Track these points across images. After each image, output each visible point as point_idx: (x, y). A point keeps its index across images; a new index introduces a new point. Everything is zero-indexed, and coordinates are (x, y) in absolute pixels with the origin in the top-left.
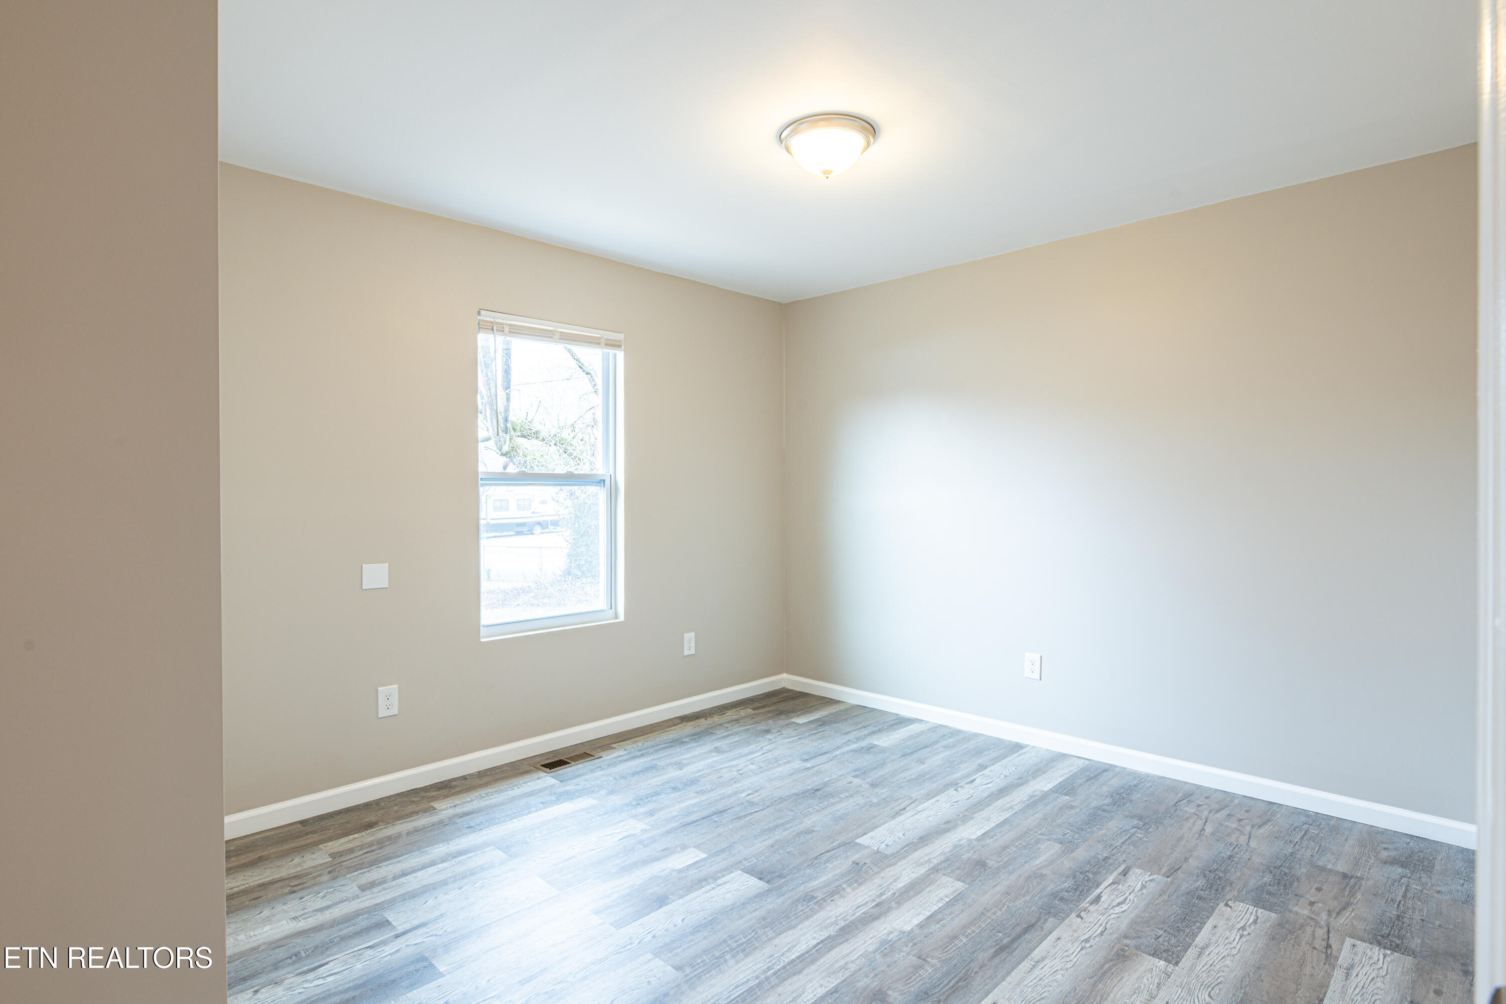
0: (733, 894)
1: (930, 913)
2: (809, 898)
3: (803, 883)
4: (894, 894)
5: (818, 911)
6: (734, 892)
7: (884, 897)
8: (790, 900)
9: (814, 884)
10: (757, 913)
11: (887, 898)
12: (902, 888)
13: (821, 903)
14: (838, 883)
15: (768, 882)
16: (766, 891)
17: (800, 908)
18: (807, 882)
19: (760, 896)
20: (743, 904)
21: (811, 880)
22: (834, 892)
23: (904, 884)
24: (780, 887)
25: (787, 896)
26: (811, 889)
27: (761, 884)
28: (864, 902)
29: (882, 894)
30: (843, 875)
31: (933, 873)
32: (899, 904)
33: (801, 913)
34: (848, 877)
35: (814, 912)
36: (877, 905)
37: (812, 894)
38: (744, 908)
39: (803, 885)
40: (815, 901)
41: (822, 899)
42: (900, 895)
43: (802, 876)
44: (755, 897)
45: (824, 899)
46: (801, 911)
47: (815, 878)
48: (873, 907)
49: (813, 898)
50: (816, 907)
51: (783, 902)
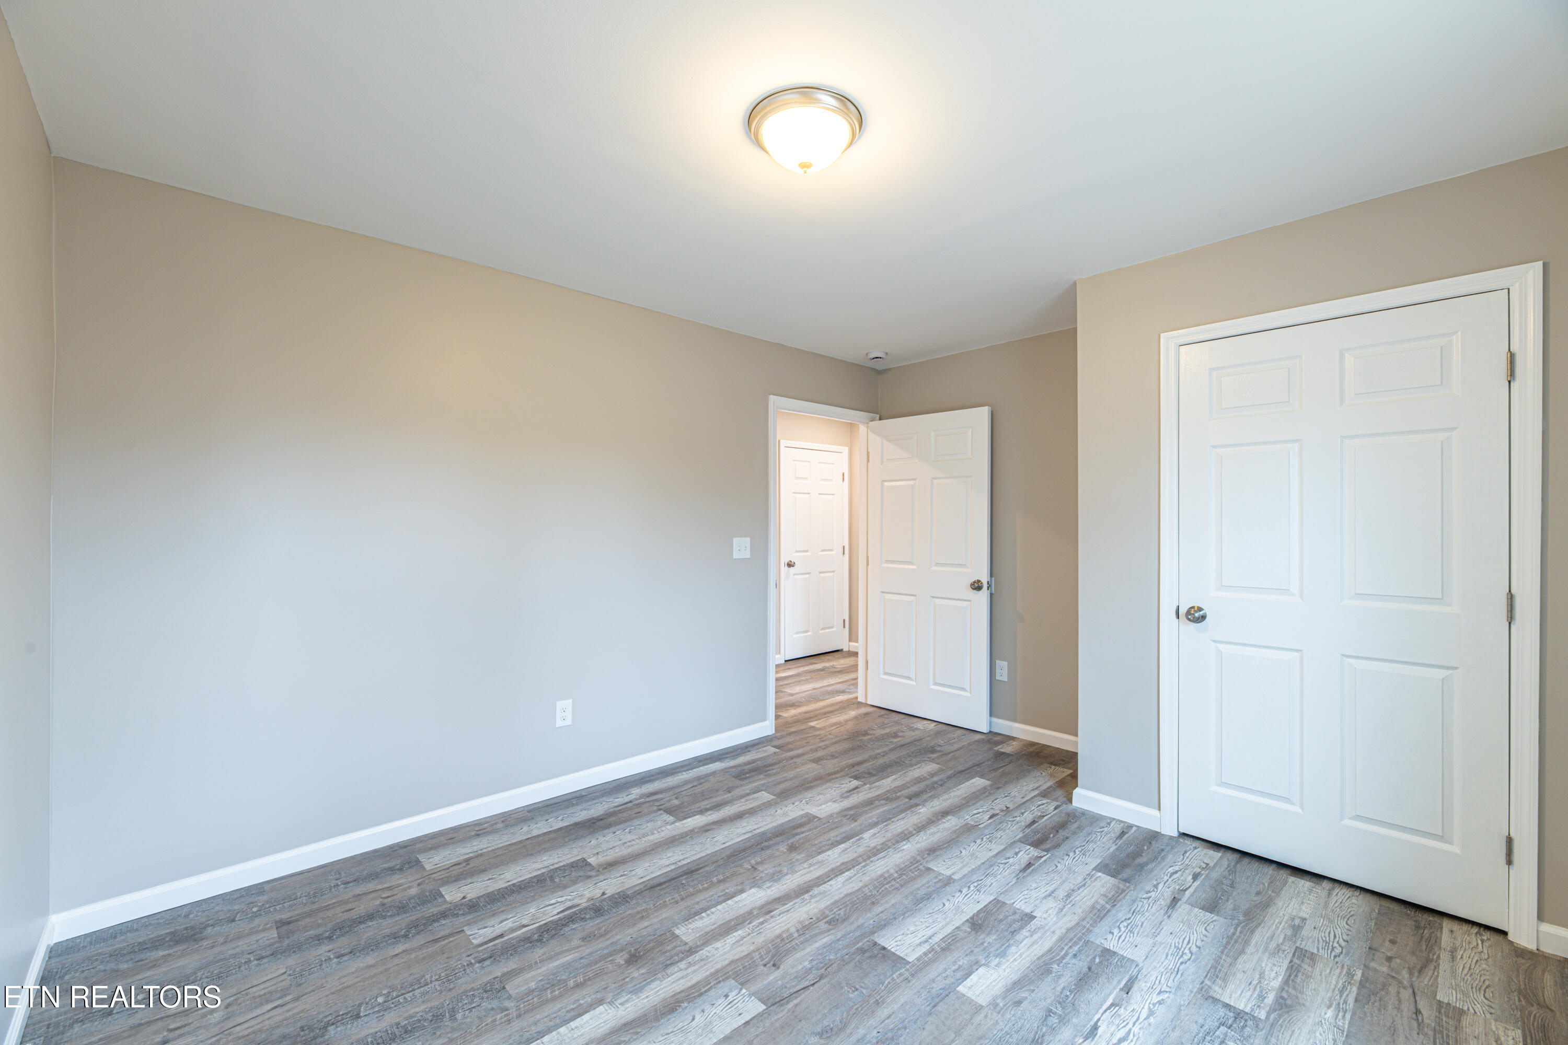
0: (908, 929)
1: (727, 902)
2: (833, 923)
3: (838, 940)
4: (750, 923)
5: (826, 908)
6: (909, 932)
7: (761, 920)
8: (851, 920)
9: (826, 940)
10: (880, 909)
11: (759, 919)
12: (739, 930)
13: (822, 916)
14: (802, 938)
15: (875, 944)
16: (875, 933)
17: (842, 912)
18: (834, 942)
19: (881, 926)
20: (895, 919)
21: (830, 944)
22: (807, 929)
23: (735, 934)
24: (863, 936)
25: (855, 925)
26: (831, 932)
27: (883, 942)
28: (782, 916)
29: (762, 923)
30: (794, 949)
31: (697, 946)
32: (750, 913)
33: (841, 907)
34: (789, 946)
35: (830, 908)
36: (771, 912)
37: (830, 927)
38: (894, 914)
39: (838, 938)
40: (827, 919)
41: (821, 920)
42: (744, 922)
43: (840, 950)
44: (885, 926)
45: (819, 920)
46: (841, 909)
47: (825, 947)
48: (775, 909)
49: (829, 923)
50: (827, 912)
51: (858, 919)
